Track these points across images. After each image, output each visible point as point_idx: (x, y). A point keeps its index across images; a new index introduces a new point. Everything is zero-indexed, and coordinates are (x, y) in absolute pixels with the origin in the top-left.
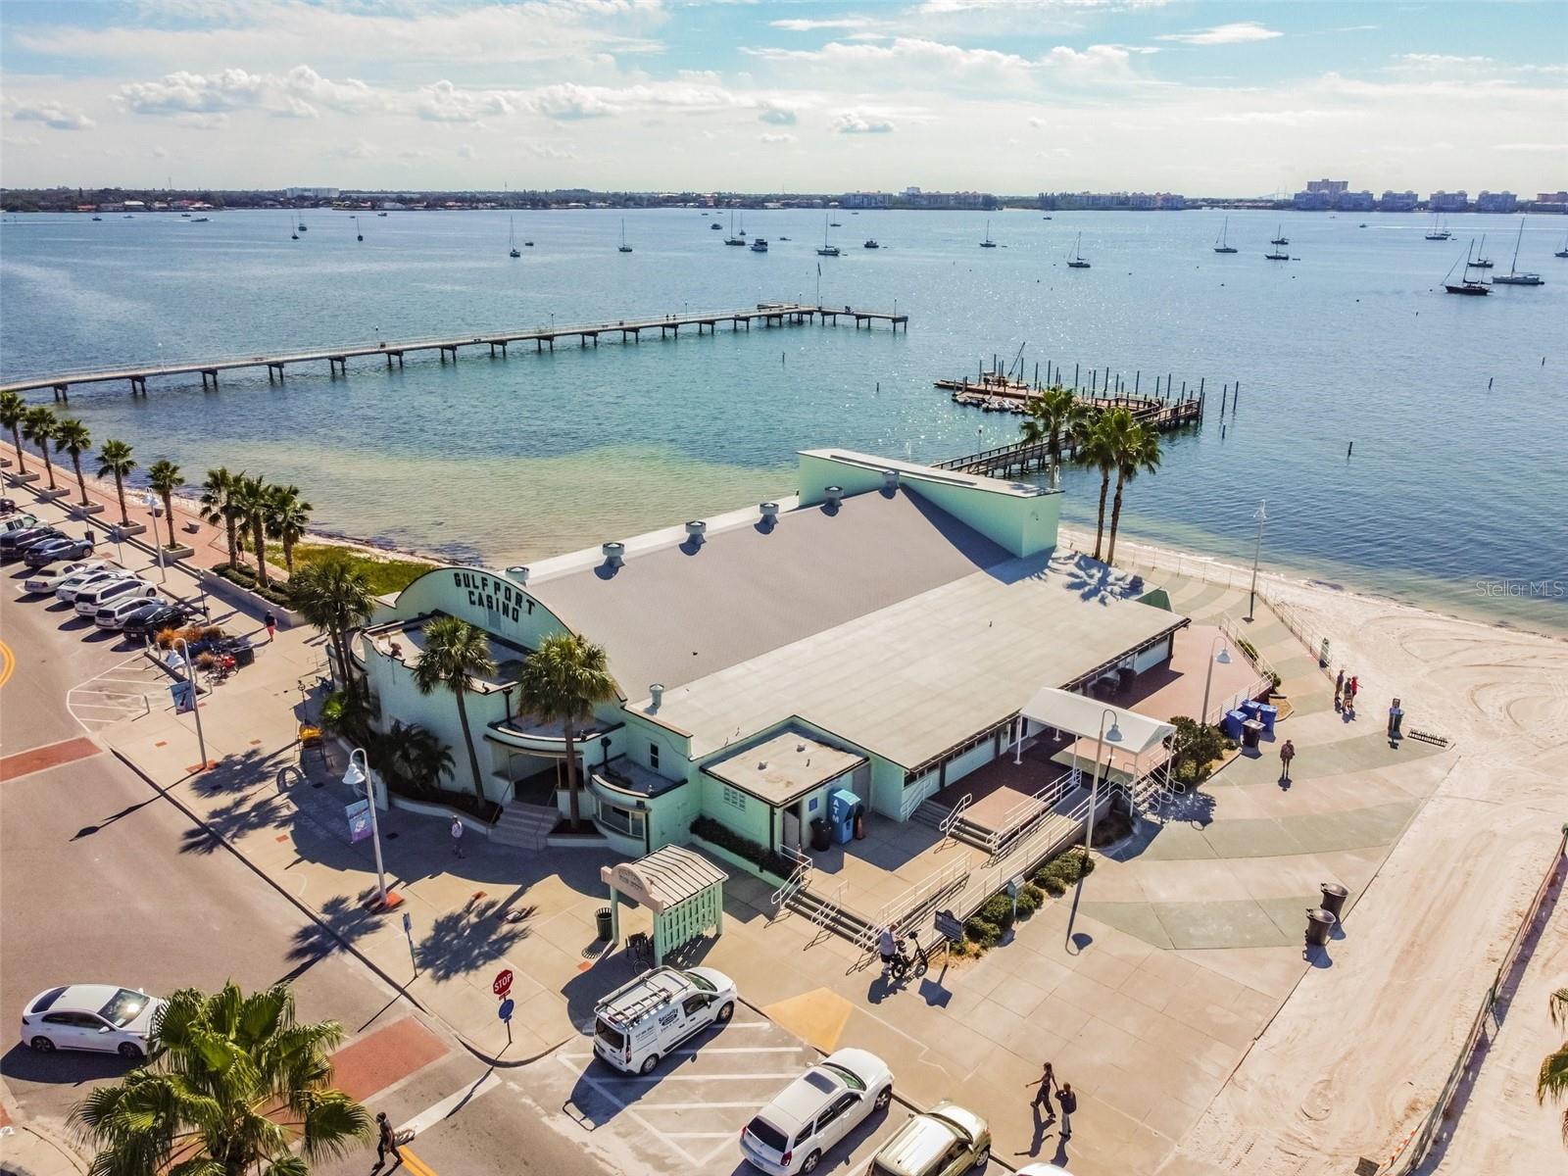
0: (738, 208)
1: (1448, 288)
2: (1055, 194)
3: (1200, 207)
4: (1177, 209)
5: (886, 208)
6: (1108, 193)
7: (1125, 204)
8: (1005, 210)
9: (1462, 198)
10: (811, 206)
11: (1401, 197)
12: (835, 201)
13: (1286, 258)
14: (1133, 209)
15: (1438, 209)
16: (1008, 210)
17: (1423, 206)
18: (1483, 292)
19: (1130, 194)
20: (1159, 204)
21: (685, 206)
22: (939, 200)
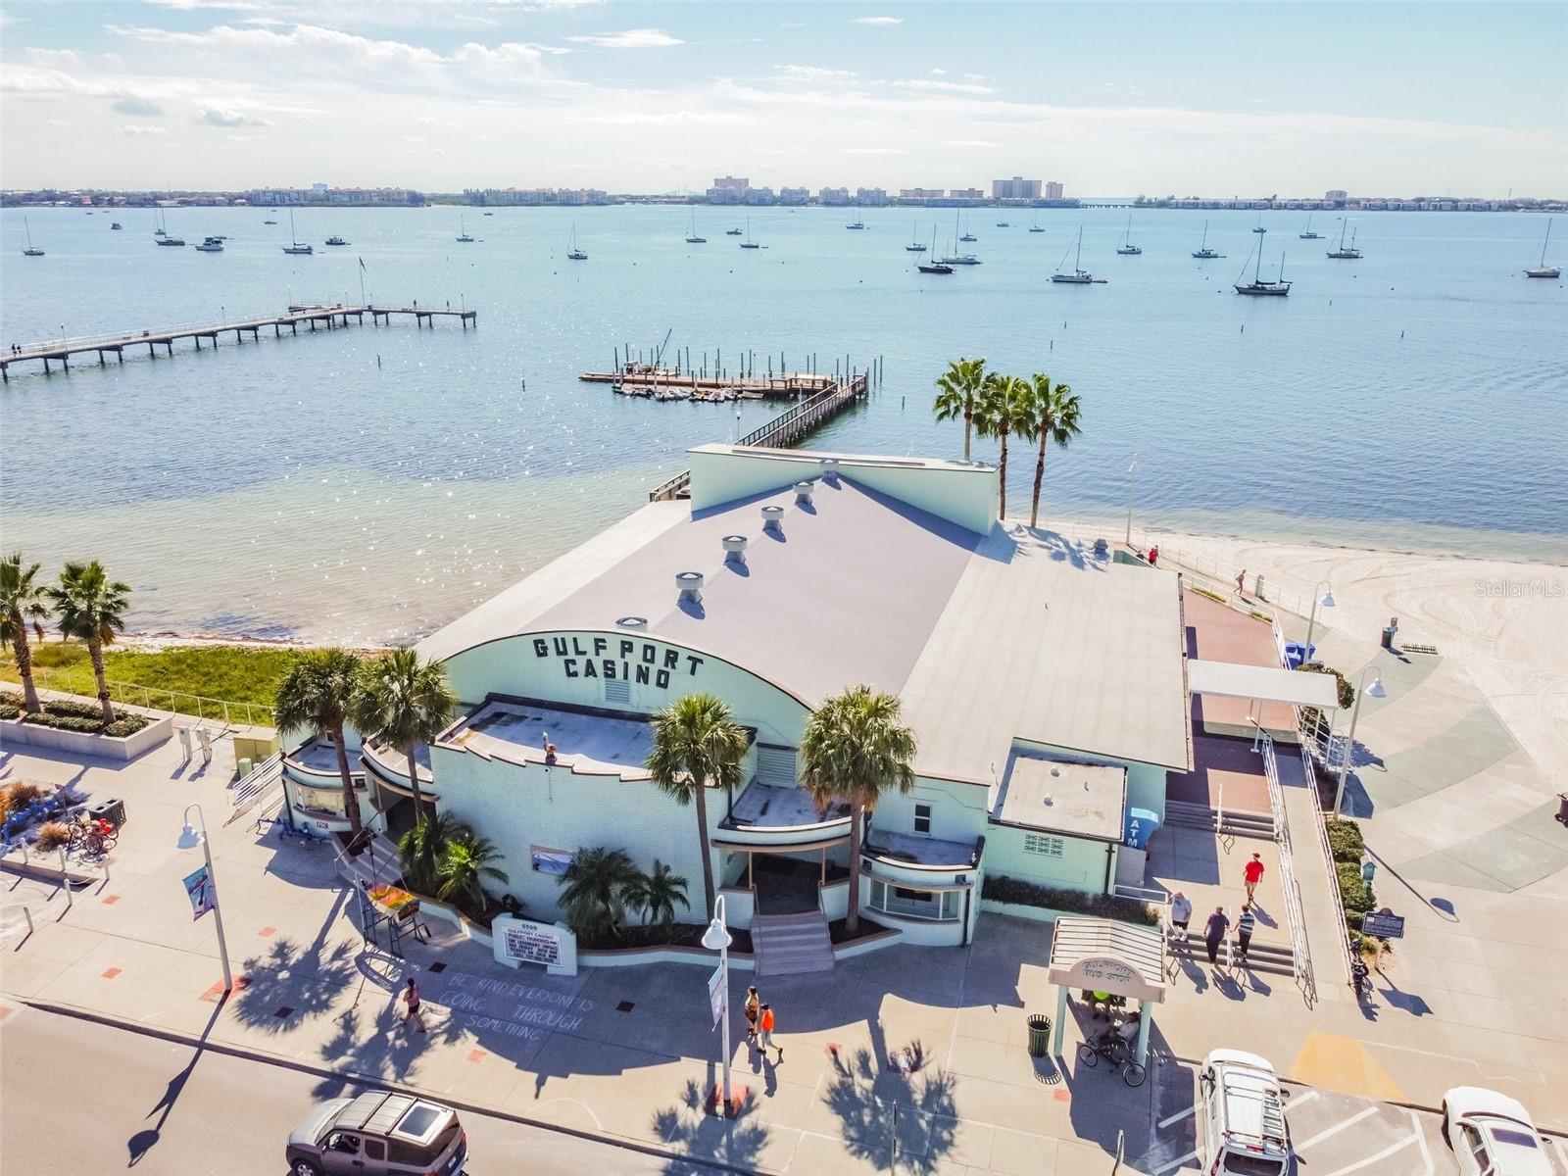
0: (124, 206)
1: (920, 268)
2: (481, 191)
3: (622, 203)
4: (602, 204)
5: (302, 205)
6: (534, 189)
7: (551, 200)
8: (434, 206)
9: (844, 194)
10: (213, 204)
11: (796, 192)
12: (241, 198)
13: (757, 247)
14: (561, 205)
15: (828, 204)
16: (438, 206)
17: (814, 201)
18: (948, 271)
19: (556, 191)
20: (585, 200)
21: (54, 205)
22: (361, 197)
